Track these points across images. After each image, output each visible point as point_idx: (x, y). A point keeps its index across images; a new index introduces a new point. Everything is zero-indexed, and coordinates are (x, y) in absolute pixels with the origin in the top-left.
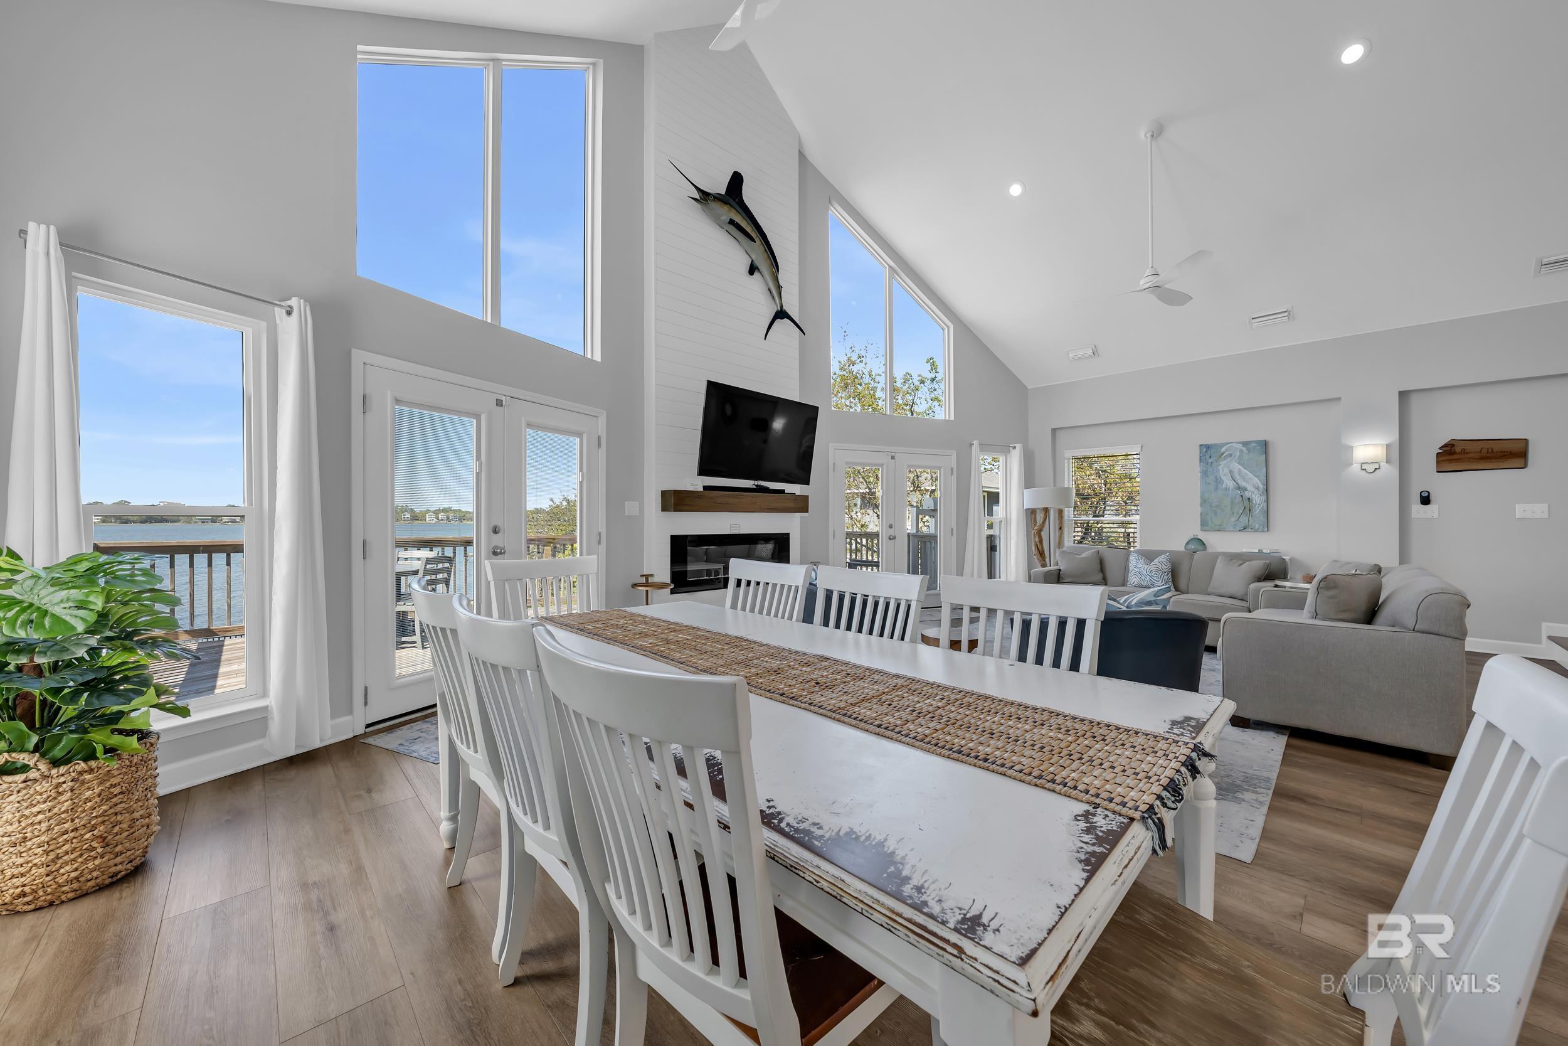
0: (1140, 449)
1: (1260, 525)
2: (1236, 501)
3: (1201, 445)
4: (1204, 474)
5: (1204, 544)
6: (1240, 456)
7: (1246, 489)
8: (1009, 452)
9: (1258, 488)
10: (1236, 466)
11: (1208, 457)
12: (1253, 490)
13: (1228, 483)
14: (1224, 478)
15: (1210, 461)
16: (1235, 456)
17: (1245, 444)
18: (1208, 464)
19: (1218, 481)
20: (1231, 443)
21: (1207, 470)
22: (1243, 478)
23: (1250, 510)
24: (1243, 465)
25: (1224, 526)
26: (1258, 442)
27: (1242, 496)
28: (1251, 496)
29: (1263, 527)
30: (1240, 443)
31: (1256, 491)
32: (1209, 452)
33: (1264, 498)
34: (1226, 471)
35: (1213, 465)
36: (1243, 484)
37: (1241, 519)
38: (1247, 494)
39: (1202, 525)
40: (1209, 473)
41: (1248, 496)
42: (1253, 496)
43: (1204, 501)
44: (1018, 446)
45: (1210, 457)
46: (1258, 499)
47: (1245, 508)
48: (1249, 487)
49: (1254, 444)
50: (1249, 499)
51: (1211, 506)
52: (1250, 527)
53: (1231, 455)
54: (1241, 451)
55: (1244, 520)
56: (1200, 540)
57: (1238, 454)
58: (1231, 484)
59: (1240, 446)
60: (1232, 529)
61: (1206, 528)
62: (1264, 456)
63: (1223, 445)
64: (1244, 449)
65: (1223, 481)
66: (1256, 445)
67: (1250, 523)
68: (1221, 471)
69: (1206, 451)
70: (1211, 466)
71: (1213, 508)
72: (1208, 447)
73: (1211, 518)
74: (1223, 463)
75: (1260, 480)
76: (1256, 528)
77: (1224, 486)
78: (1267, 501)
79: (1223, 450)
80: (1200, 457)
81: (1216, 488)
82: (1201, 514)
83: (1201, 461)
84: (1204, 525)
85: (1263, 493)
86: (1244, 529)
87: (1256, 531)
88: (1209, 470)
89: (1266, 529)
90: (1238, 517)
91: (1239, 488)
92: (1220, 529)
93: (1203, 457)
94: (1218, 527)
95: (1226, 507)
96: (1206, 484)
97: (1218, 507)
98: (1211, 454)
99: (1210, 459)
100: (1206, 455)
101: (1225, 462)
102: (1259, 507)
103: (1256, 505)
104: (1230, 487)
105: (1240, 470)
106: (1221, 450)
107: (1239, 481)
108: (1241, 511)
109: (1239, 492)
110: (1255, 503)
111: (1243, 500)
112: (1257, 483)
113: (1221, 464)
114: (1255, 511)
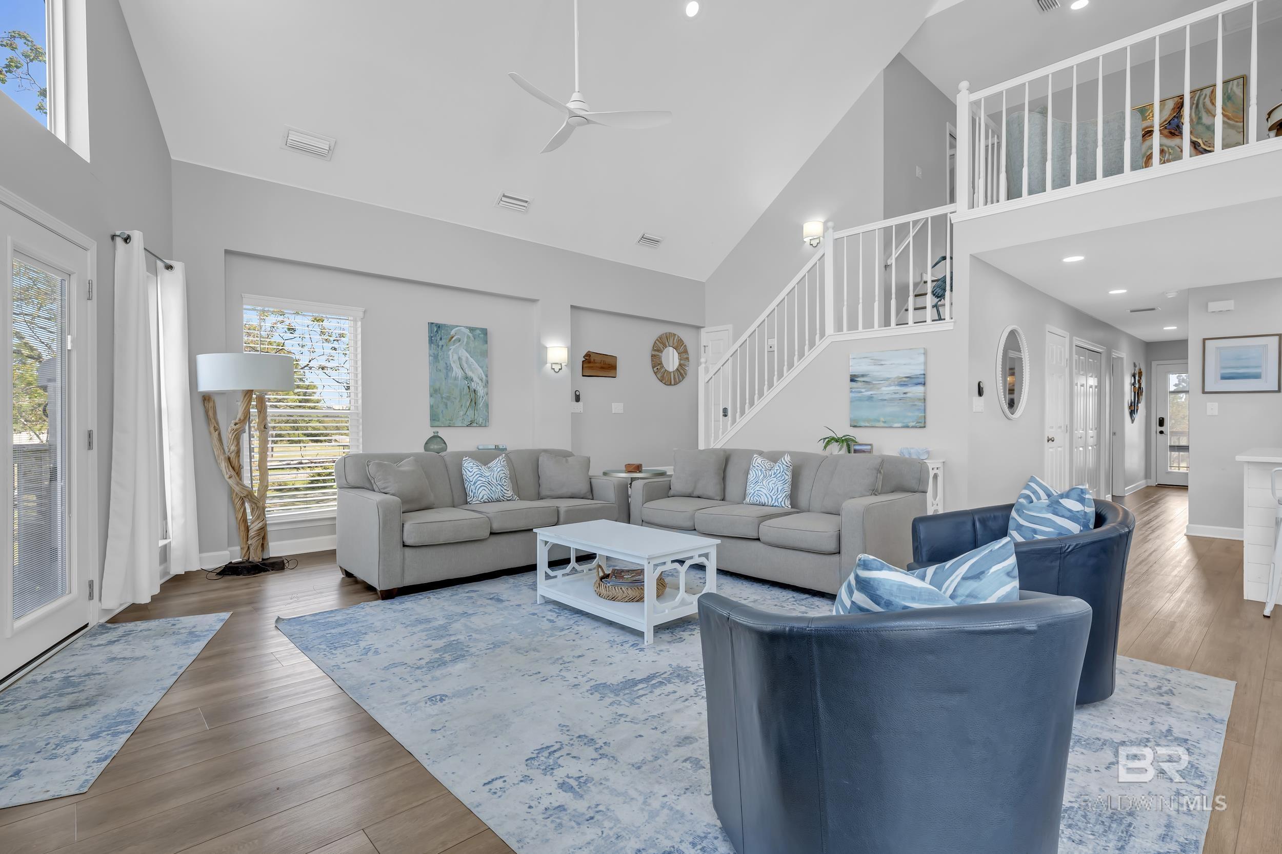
2: (464, 393)
3: (431, 324)
4: (435, 358)
5: (444, 443)
6: (467, 343)
7: (472, 380)
9: (481, 380)
10: (464, 354)
11: (437, 339)
12: (479, 381)
13: (457, 371)
14: (453, 365)
15: (441, 343)
16: (463, 342)
17: (472, 330)
18: (438, 347)
19: (448, 368)
20: (459, 326)
21: (436, 355)
22: (470, 366)
23: (475, 403)
24: (469, 353)
25: (453, 420)
26: (479, 329)
27: (469, 387)
28: (476, 386)
30: (467, 327)
31: (480, 383)
32: (439, 332)
33: (486, 389)
34: (456, 357)
35: (443, 349)
36: (470, 374)
37: (468, 413)
38: (473, 385)
39: (436, 420)
40: (440, 358)
41: (474, 388)
42: (478, 387)
43: (433, 391)
45: (441, 339)
46: (481, 391)
47: (471, 401)
48: (476, 379)
49: (476, 331)
50: (474, 391)
51: (442, 398)
52: (475, 422)
53: (459, 340)
54: (468, 337)
55: (470, 413)
56: (438, 437)
57: (466, 339)
58: (460, 373)
59: (467, 331)
60: (461, 424)
61: (437, 423)
62: (484, 345)
64: (471, 335)
65: (452, 368)
66: (480, 333)
67: (476, 417)
68: (451, 357)
69: (437, 331)
70: (441, 349)
71: (444, 400)
72: (439, 326)
73: (440, 412)
74: (452, 348)
75: (481, 369)
77: (454, 374)
79: (453, 332)
80: (430, 337)
81: (447, 377)
82: (431, 406)
83: (430, 342)
85: (485, 384)
86: (470, 424)
87: (480, 426)
88: (440, 354)
90: (465, 410)
91: (466, 378)
92: (450, 425)
93: (433, 338)
94: (449, 422)
95: (455, 398)
96: (437, 370)
97: (448, 398)
98: (440, 336)
99: (440, 342)
100: (436, 336)
101: (454, 347)
102: (482, 400)
103: (480, 398)
104: (458, 376)
105: (467, 357)
106: (450, 333)
107: (466, 370)
108: (468, 404)
109: (467, 382)
110: (479, 394)
111: (469, 391)
112: (481, 374)
113: (450, 349)
114: (479, 404)
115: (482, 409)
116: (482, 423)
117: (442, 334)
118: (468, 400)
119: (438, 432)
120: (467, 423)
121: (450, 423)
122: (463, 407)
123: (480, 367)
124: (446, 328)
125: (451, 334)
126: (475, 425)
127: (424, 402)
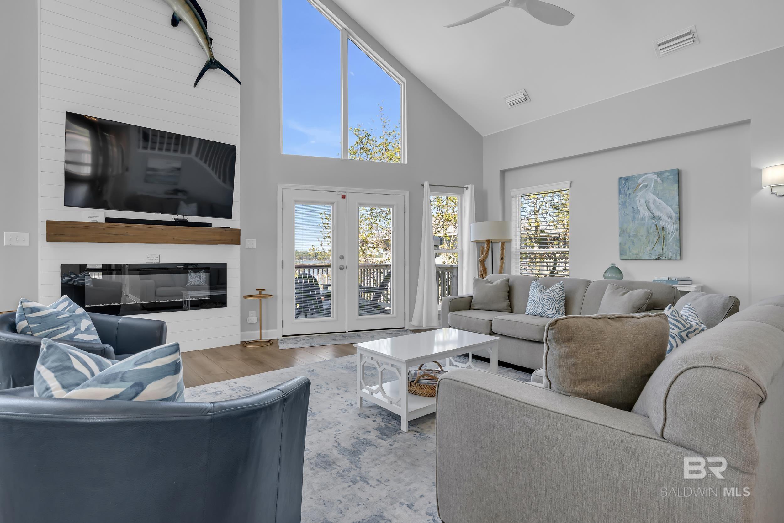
0: (569, 185)
1: (673, 254)
2: (652, 231)
3: (621, 178)
4: (623, 205)
5: (621, 273)
6: (654, 187)
7: (660, 218)
8: (463, 192)
9: (671, 217)
10: (651, 197)
11: (626, 189)
12: (666, 218)
13: (644, 213)
14: (641, 209)
15: (628, 192)
16: (651, 186)
17: (659, 174)
18: (626, 196)
19: (636, 211)
20: (647, 174)
21: (626, 202)
22: (658, 207)
23: (664, 239)
24: (657, 195)
25: (640, 254)
26: (671, 171)
27: (656, 225)
28: (665, 224)
29: (676, 255)
30: (654, 173)
31: (669, 220)
32: (627, 184)
33: (677, 226)
34: (643, 201)
35: (631, 196)
36: (657, 213)
37: (656, 248)
38: (661, 223)
39: (621, 254)
40: (627, 204)
41: (662, 225)
42: (667, 225)
43: (623, 232)
44: (469, 186)
45: (629, 189)
46: (671, 227)
47: (659, 237)
48: (664, 217)
49: (667, 174)
50: (663, 228)
51: (629, 236)
52: (664, 255)
53: (646, 186)
54: (656, 181)
55: (658, 248)
56: (618, 268)
57: (653, 184)
58: (647, 214)
59: (655, 177)
60: (647, 258)
61: (624, 257)
62: (677, 185)
63: (639, 177)
64: (658, 179)
65: (639, 211)
66: (669, 174)
67: (664, 251)
68: (638, 201)
69: (625, 184)
70: (629, 197)
71: (631, 238)
72: (627, 179)
73: (629, 247)
74: (640, 194)
75: (673, 209)
76: (670, 257)
77: (641, 216)
78: (680, 229)
79: (640, 181)
80: (620, 189)
81: (634, 219)
82: (620, 244)
83: (620, 193)
84: (623, 253)
85: (676, 221)
86: (659, 258)
87: (670, 259)
88: (627, 201)
89: (678, 257)
90: (653, 245)
91: (654, 217)
92: (637, 258)
93: (621, 190)
94: (635, 256)
95: (642, 236)
96: (624, 215)
97: (635, 236)
98: (628, 187)
99: (628, 191)
100: (623, 187)
101: (641, 193)
102: (672, 235)
103: (669, 234)
104: (645, 218)
105: (655, 199)
106: (637, 182)
107: (653, 211)
108: (655, 240)
109: (654, 221)
110: (668, 231)
111: (657, 229)
112: (670, 212)
113: (637, 195)
114: (669, 240)
115: (671, 244)
116: (672, 257)
117: (630, 185)
118: (655, 237)
119: (615, 264)
120: (653, 257)
121: (637, 257)
122: (650, 243)
123: (669, 206)
124: (633, 179)
125: (638, 183)
126: (664, 258)
127: (616, 240)
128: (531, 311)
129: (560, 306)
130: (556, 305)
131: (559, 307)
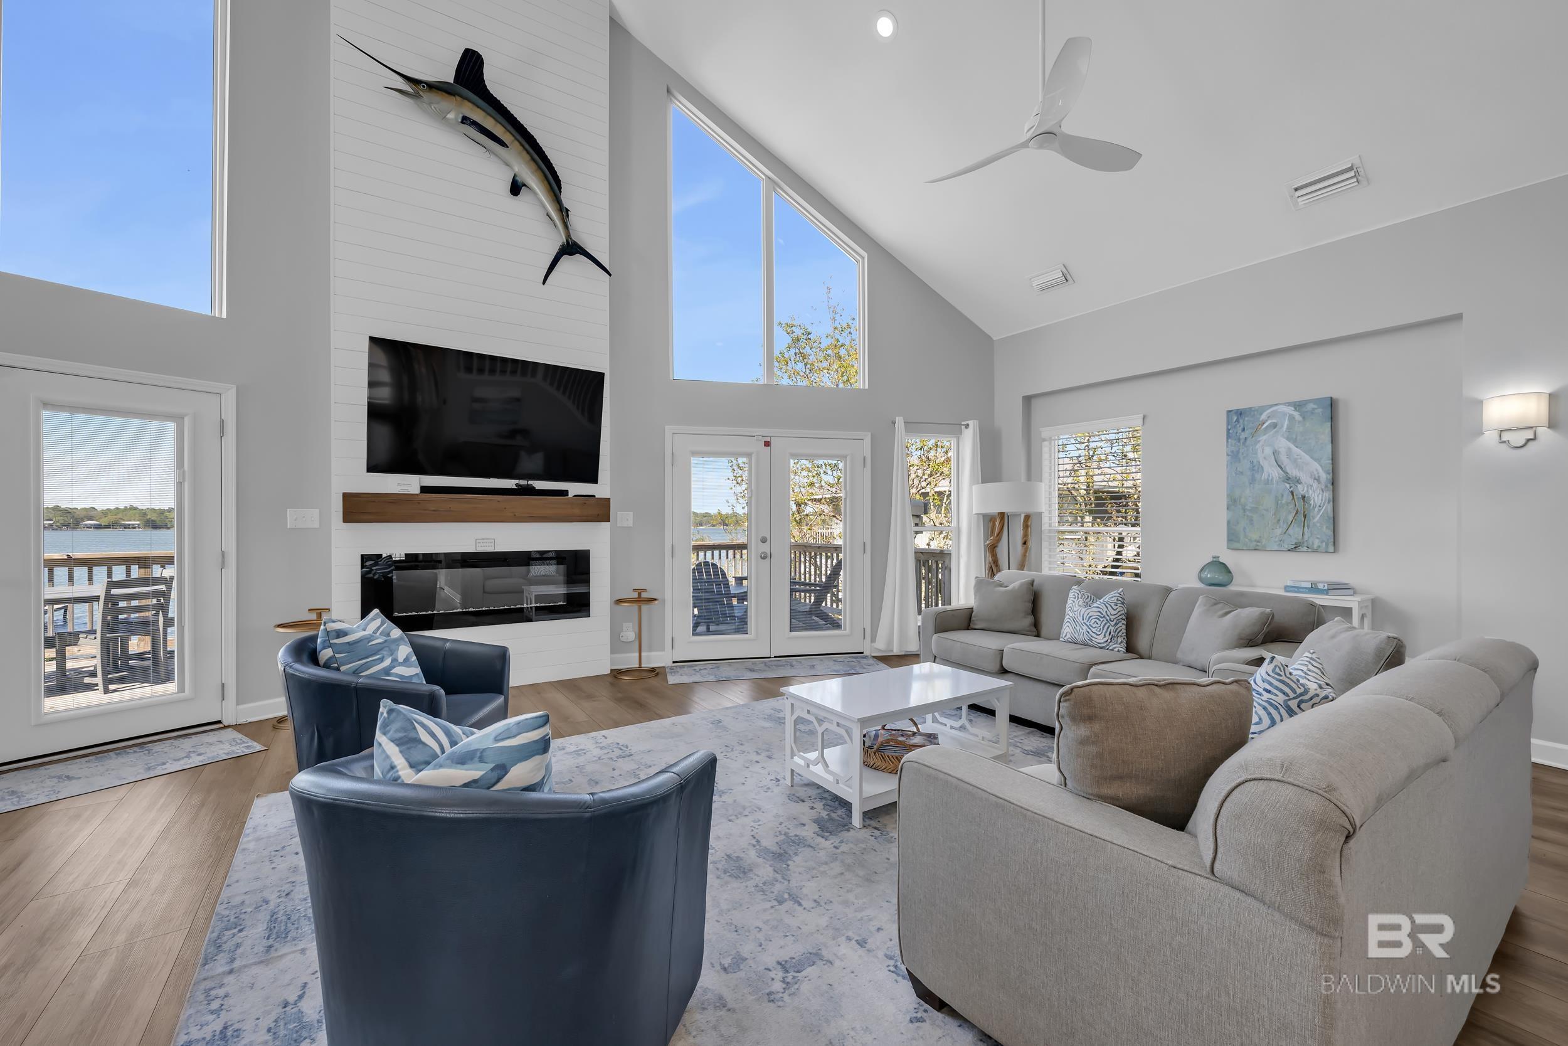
0: (1140, 422)
1: (1322, 542)
2: (1284, 502)
3: (1231, 411)
4: (1234, 456)
5: (1231, 574)
6: (1288, 428)
7: (1298, 481)
8: (960, 433)
9: (1318, 480)
10: (1283, 444)
11: (1240, 430)
12: (1310, 481)
13: (1271, 471)
14: (1265, 464)
15: (1243, 436)
16: (1282, 426)
18: (1239, 442)
19: (1256, 468)
20: (1277, 405)
21: (1238, 452)
22: (1295, 462)
23: (1305, 516)
24: (1294, 441)
25: (1264, 541)
26: (1318, 401)
27: (1292, 493)
29: (1327, 544)
30: (1289, 404)
31: (1315, 485)
32: (1241, 421)
33: (1328, 494)
34: (1268, 451)
35: (1248, 442)
36: (1293, 472)
37: (1290, 531)
38: (1301, 490)
39: (1230, 541)
40: (1241, 456)
41: (1303, 493)
42: (1310, 492)
43: (1233, 502)
44: (972, 423)
45: (1244, 430)
46: (1318, 497)
47: (1297, 513)
48: (1305, 478)
49: (1312, 406)
50: (1304, 497)
51: (1244, 510)
52: (1305, 544)
53: (1275, 426)
54: (1292, 418)
55: (1296, 532)
56: (1224, 564)
57: (1287, 423)
58: (1275, 473)
59: (1290, 410)
60: (1276, 548)
61: (1236, 545)
62: (1329, 424)
64: (1296, 414)
65: (1262, 467)
66: (1315, 406)
67: (1306, 537)
68: (1260, 451)
69: (1237, 421)
70: (1244, 443)
71: (1248, 513)
72: (1240, 413)
73: (1244, 529)
75: (1321, 466)
76: (1316, 546)
77: (1265, 476)
79: (1264, 417)
80: (1228, 430)
81: (1253, 481)
82: (1229, 522)
83: (1229, 436)
84: (1232, 537)
85: (1326, 486)
86: (1296, 548)
87: (1315, 551)
88: (1241, 451)
89: (1331, 548)
90: (1285, 527)
91: (1288, 479)
92: (1257, 547)
93: (1231, 431)
94: (1255, 543)
95: (1267, 510)
96: (1236, 474)
97: (1254, 510)
98: (1242, 427)
99: (1243, 433)
100: (1235, 427)
101: (1264, 438)
102: (1319, 511)
103: (1314, 508)
104: (1272, 480)
105: (1289, 449)
106: (1259, 418)
107: (1287, 467)
108: (1290, 518)
109: (1288, 486)
110: (1312, 502)
111: (1293, 498)
112: (1317, 470)
113: (1259, 441)
114: (1314, 519)
115: (1318, 525)
116: (1319, 547)
117: (1246, 423)
118: (1290, 512)
119: (1219, 557)
120: (1286, 546)
121: (1257, 545)
122: (1281, 522)
123: (1315, 460)
124: (1252, 413)
125: (1261, 419)
126: (1305, 549)
127: (1222, 516)
128: (1068, 636)
129: (1117, 629)
130: (1111, 627)
131: (1116, 631)
